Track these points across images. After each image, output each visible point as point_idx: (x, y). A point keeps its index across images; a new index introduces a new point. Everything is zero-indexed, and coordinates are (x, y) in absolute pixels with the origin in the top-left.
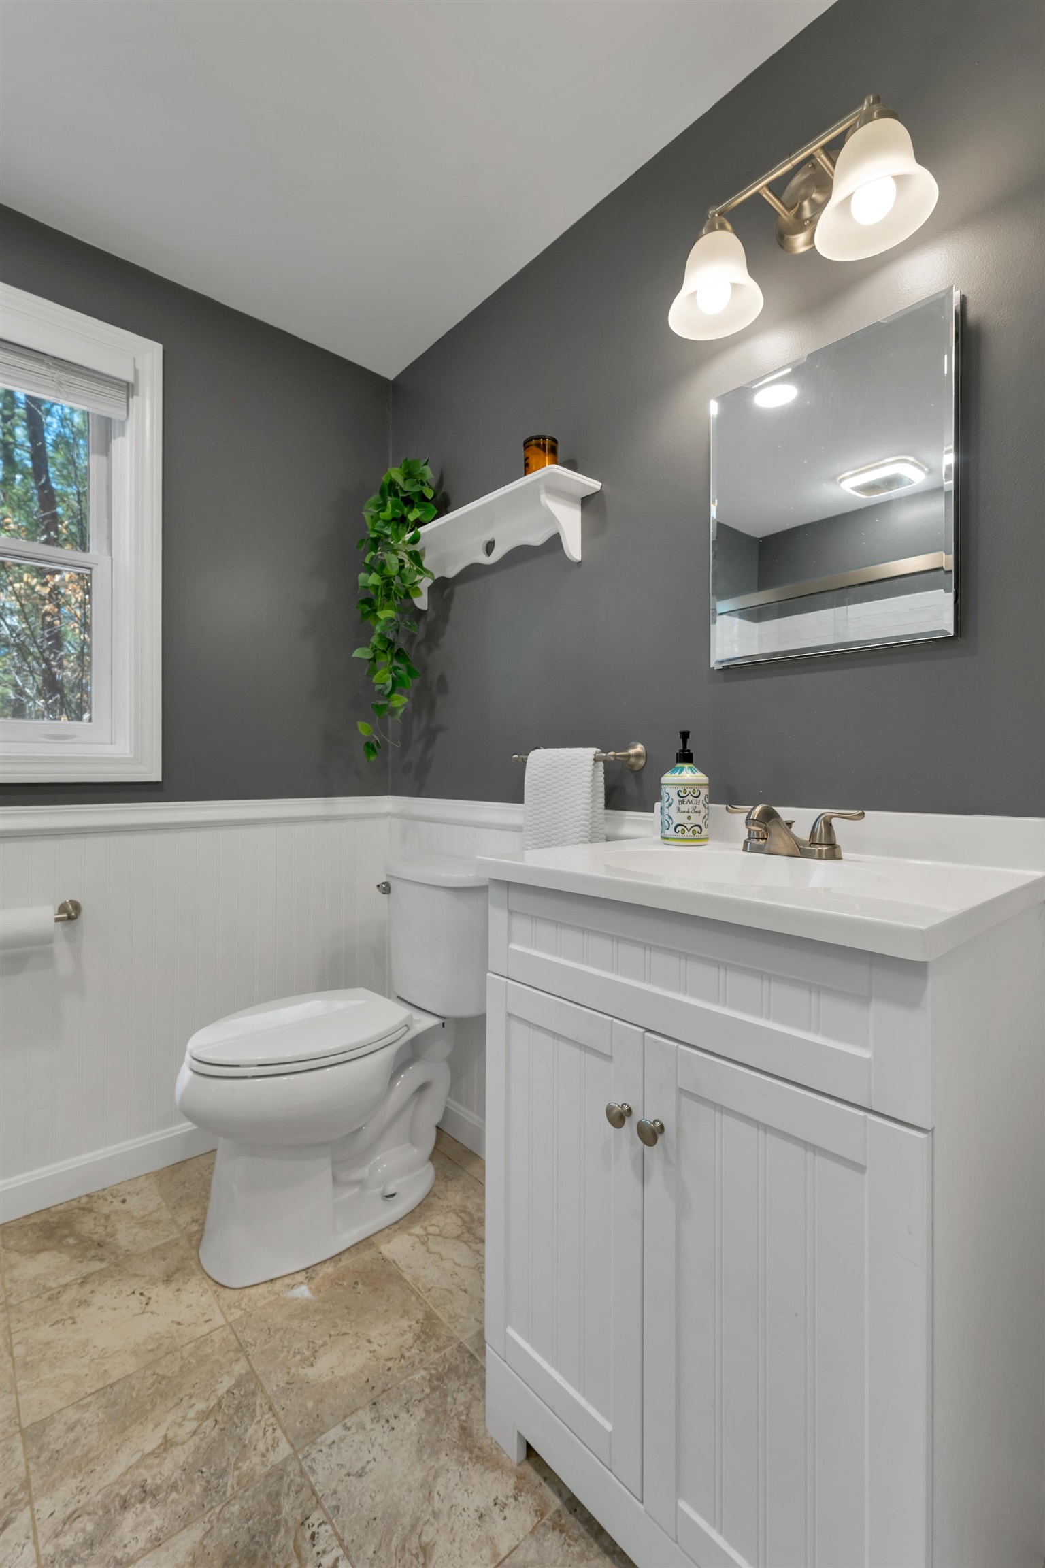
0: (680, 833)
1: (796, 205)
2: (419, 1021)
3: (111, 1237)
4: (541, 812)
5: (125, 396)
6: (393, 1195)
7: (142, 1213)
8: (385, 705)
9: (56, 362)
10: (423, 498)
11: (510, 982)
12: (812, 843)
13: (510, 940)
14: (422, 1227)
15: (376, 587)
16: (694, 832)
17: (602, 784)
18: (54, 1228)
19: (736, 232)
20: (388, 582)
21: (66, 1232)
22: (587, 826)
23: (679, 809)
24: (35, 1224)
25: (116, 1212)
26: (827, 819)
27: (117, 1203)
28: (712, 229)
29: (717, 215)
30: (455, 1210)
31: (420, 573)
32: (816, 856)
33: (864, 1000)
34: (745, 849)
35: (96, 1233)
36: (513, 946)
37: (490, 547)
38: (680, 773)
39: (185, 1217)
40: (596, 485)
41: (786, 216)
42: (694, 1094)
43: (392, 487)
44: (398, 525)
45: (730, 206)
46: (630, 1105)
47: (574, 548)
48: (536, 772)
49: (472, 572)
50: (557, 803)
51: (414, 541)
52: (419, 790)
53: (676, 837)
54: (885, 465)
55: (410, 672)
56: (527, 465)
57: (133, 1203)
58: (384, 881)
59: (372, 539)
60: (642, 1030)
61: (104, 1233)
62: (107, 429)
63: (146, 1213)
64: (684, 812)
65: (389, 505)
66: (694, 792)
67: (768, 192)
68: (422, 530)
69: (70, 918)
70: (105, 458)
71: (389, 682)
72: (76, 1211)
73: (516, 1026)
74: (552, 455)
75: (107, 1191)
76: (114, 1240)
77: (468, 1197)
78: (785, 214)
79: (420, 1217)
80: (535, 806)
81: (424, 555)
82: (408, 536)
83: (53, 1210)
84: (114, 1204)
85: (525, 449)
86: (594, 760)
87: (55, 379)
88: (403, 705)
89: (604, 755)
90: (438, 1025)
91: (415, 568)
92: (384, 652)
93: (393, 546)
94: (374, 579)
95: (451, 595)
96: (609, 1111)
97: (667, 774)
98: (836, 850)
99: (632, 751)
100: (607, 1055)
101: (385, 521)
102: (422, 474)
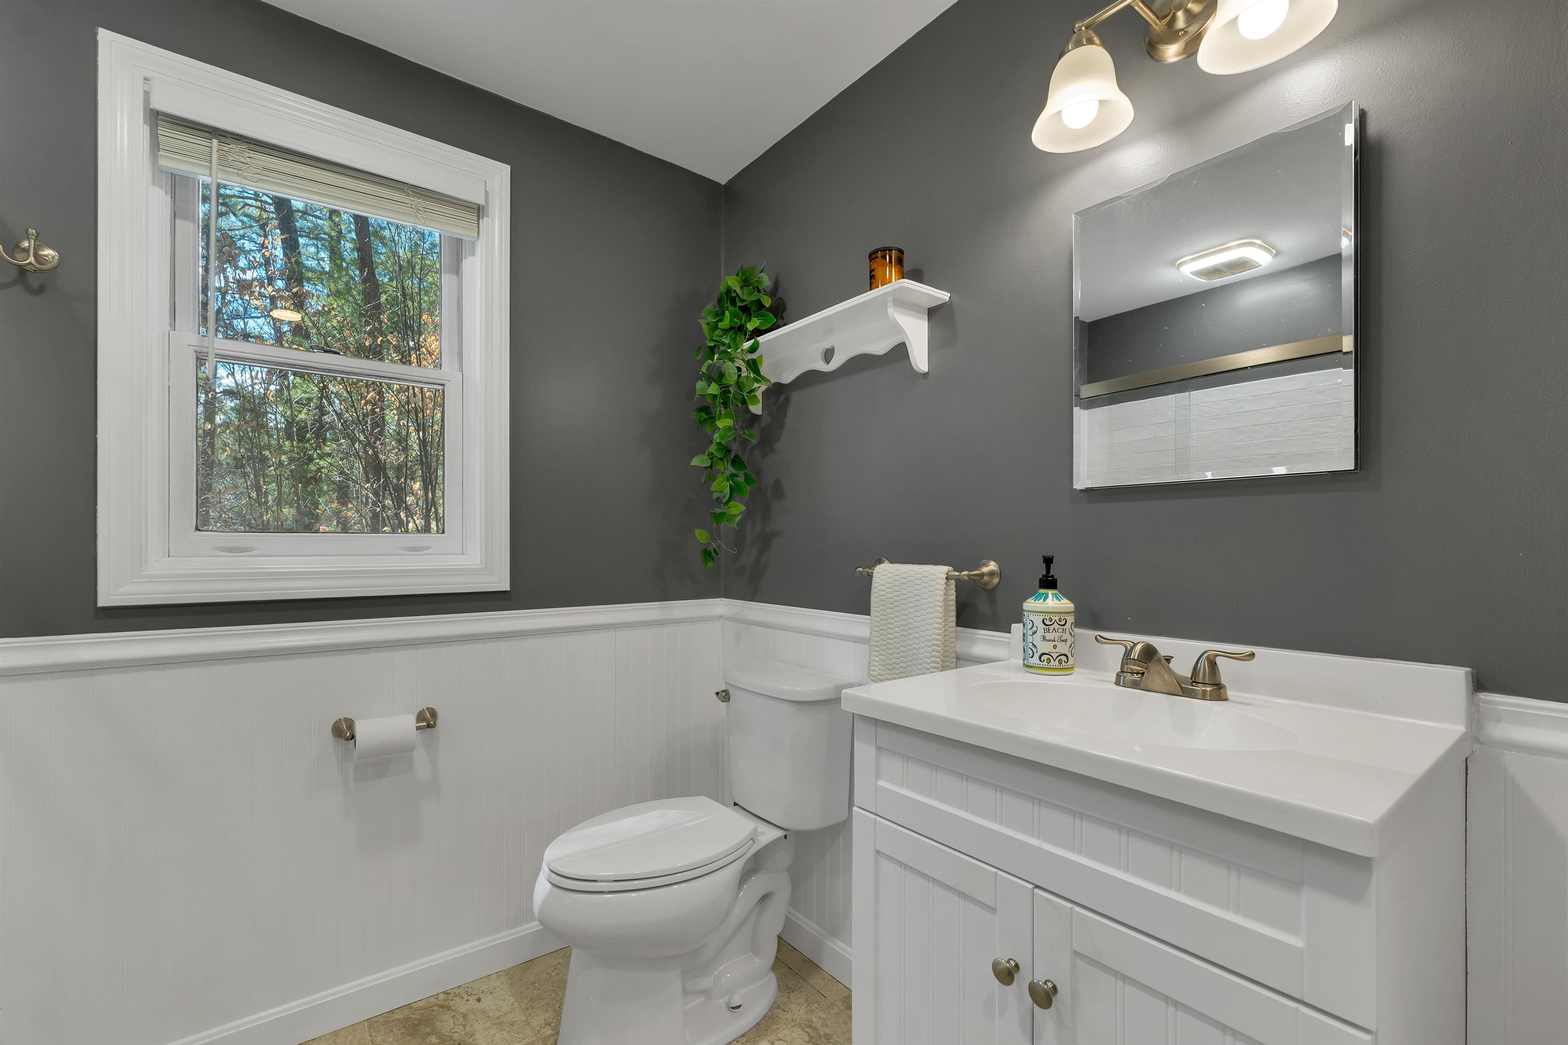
0: (1045, 663)
1: (1169, 14)
2: (763, 833)
3: (470, 1037)
4: (888, 628)
5: (476, 218)
6: (739, 1007)
7: (497, 1014)
8: (723, 513)
9: (415, 190)
10: (760, 305)
11: (878, 819)
12: (1194, 682)
13: (878, 776)
14: (769, 1041)
15: (715, 396)
16: (1060, 662)
17: (954, 603)
18: (417, 1025)
19: (1104, 44)
20: (725, 390)
21: (428, 1030)
22: (939, 646)
23: (1044, 638)
24: (399, 1020)
25: (472, 1011)
26: (1212, 658)
27: (472, 1002)
28: (1079, 44)
29: (1083, 28)
30: (800, 1024)
31: (758, 381)
32: (1200, 696)
33: (1296, 886)
34: (1117, 683)
35: (456, 1032)
36: (881, 783)
37: (828, 355)
38: (1044, 601)
39: (538, 1020)
40: (944, 296)
41: (1157, 25)
42: (1091, 959)
43: (730, 297)
44: (736, 334)
45: (1098, 19)
46: (1017, 961)
47: (920, 359)
48: (883, 588)
49: (810, 378)
50: (906, 620)
51: (753, 350)
52: (753, 594)
53: (1041, 666)
54: (1229, 248)
55: (748, 480)
56: (872, 277)
57: (488, 1002)
58: (724, 689)
59: (709, 347)
60: (1031, 886)
61: (463, 1032)
62: (458, 249)
63: (501, 1013)
64: (1050, 641)
65: (727, 313)
66: (1060, 620)
67: (1140, 4)
68: (761, 339)
69: (429, 726)
70: (455, 277)
71: (727, 490)
72: (435, 1008)
73: (885, 864)
74: (899, 266)
75: (462, 988)
76: (473, 1041)
77: (812, 1011)
78: (1156, 24)
79: (766, 1030)
80: (882, 622)
81: (761, 363)
82: (747, 345)
83: (414, 1005)
84: (470, 1002)
85: (870, 261)
86: (947, 578)
87: (413, 207)
88: (741, 513)
89: (956, 573)
90: (782, 836)
91: (752, 376)
92: (721, 459)
93: (731, 354)
94: (714, 389)
95: (787, 401)
96: (995, 966)
97: (1030, 600)
98: (1222, 691)
99: (985, 570)
100: (991, 907)
101: (723, 330)
102: (759, 281)
